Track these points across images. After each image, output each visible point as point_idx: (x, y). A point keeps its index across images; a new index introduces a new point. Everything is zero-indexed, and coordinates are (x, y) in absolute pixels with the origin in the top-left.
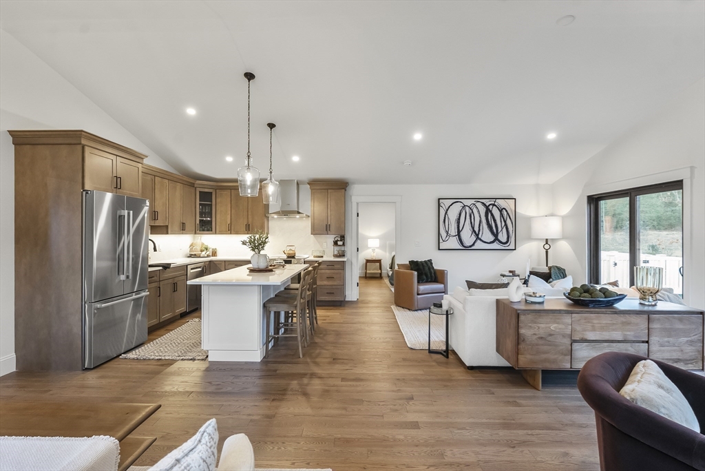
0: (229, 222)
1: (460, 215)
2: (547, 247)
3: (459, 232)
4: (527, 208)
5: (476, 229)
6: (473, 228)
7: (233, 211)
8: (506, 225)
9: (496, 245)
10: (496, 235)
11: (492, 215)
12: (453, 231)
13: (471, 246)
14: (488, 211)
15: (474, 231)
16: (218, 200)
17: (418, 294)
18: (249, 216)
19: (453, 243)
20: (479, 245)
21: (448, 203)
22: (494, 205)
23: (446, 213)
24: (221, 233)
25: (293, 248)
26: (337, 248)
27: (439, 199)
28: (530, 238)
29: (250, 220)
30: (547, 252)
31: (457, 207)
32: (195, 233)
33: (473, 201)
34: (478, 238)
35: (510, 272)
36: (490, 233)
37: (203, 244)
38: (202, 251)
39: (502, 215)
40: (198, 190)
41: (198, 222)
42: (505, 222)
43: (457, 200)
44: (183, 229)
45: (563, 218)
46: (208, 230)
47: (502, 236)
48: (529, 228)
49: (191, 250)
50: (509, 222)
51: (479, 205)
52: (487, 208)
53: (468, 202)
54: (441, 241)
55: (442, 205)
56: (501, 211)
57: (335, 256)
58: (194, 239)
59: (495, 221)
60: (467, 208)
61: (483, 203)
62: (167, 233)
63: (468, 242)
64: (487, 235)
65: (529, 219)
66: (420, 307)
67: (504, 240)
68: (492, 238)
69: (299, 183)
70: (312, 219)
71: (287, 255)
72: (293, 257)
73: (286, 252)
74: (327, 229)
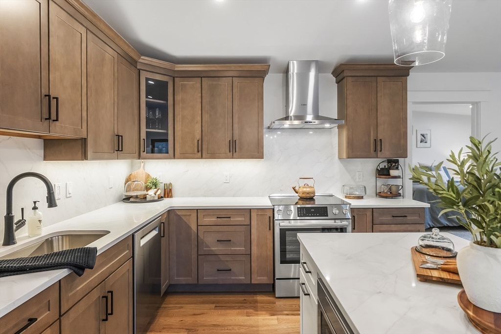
0: (198, 136)
7: (206, 117)
16: (178, 98)
18: (236, 126)
24: (185, 156)
25: (310, 183)
26: (381, 181)
29: (236, 132)
32: (139, 157)
37: (148, 176)
38: (148, 188)
40: (144, 75)
41: (143, 136)
44: (118, 148)
46: (160, 152)
49: (128, 189)
57: (380, 195)
58: (132, 166)
62: (85, 157)
69: (321, 67)
70: (348, 130)
71: (301, 195)
72: (311, 199)
73: (297, 188)
74: (376, 148)
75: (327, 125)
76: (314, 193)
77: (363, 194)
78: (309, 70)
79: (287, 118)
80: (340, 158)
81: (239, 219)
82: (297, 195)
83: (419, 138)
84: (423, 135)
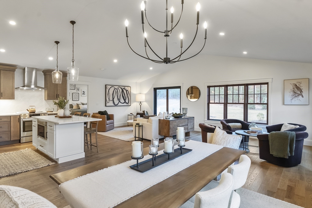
1: (113, 92)
2: (141, 104)
3: (113, 99)
4: (134, 91)
5: (119, 98)
6: (118, 97)
8: (128, 96)
9: (125, 104)
10: (125, 100)
11: (124, 92)
12: (111, 99)
13: (117, 105)
14: (123, 91)
15: (118, 99)
17: (107, 125)
19: (111, 103)
20: (120, 104)
21: (109, 87)
22: (124, 89)
23: (109, 91)
27: (106, 85)
28: (135, 101)
29: (2, 90)
30: (141, 106)
31: (112, 89)
33: (118, 87)
34: (119, 101)
35: (131, 114)
36: (123, 100)
39: (127, 92)
42: (128, 95)
43: (112, 86)
45: (146, 94)
47: (127, 101)
48: (135, 98)
50: (129, 95)
51: (120, 88)
52: (122, 89)
53: (116, 87)
54: (107, 103)
55: (107, 87)
56: (126, 91)
59: (125, 95)
60: (116, 90)
63: (116, 104)
64: (122, 101)
65: (135, 95)
66: (107, 130)
67: (127, 102)
68: (124, 101)
69: (37, 70)
70: (48, 91)
71: (30, 112)
72: (34, 113)
73: (28, 110)
74: (57, 97)
75: (40, 89)
76: (35, 111)
77: (52, 110)
78: (33, 71)
79: (24, 86)
80: (45, 100)
81: (6, 120)
82: (28, 112)
83: (82, 92)
84: (84, 92)
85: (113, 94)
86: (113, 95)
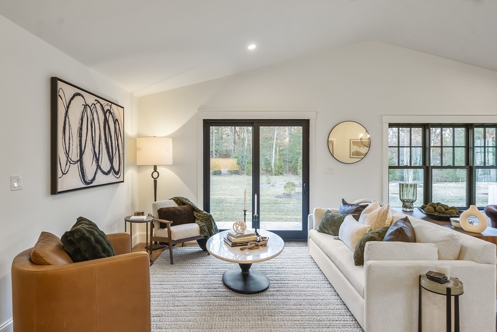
1: (82, 120)
2: (155, 175)
3: (81, 154)
5: (97, 151)
8: (118, 145)
9: (111, 178)
10: (111, 161)
11: (109, 127)
12: (75, 153)
13: (92, 181)
14: (106, 121)
15: (95, 153)
19: (73, 177)
20: (101, 179)
21: (67, 91)
22: (110, 112)
23: (67, 112)
27: (54, 80)
30: (155, 182)
33: (94, 100)
34: (99, 167)
36: (107, 157)
39: (115, 129)
42: (118, 140)
43: (80, 91)
48: (136, 149)
50: (120, 140)
51: (98, 106)
52: (105, 114)
53: (91, 100)
56: (115, 123)
59: (111, 137)
60: (88, 109)
61: (102, 105)
63: (89, 176)
64: (105, 165)
67: (117, 167)
68: (109, 166)
85: (81, 129)
86: (81, 136)
